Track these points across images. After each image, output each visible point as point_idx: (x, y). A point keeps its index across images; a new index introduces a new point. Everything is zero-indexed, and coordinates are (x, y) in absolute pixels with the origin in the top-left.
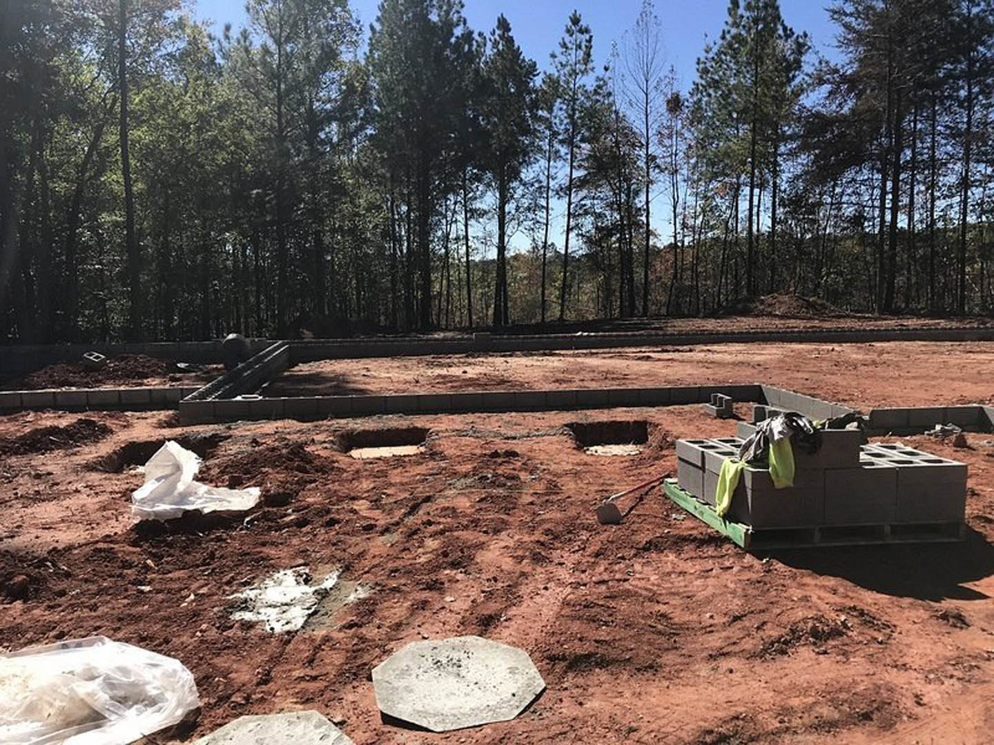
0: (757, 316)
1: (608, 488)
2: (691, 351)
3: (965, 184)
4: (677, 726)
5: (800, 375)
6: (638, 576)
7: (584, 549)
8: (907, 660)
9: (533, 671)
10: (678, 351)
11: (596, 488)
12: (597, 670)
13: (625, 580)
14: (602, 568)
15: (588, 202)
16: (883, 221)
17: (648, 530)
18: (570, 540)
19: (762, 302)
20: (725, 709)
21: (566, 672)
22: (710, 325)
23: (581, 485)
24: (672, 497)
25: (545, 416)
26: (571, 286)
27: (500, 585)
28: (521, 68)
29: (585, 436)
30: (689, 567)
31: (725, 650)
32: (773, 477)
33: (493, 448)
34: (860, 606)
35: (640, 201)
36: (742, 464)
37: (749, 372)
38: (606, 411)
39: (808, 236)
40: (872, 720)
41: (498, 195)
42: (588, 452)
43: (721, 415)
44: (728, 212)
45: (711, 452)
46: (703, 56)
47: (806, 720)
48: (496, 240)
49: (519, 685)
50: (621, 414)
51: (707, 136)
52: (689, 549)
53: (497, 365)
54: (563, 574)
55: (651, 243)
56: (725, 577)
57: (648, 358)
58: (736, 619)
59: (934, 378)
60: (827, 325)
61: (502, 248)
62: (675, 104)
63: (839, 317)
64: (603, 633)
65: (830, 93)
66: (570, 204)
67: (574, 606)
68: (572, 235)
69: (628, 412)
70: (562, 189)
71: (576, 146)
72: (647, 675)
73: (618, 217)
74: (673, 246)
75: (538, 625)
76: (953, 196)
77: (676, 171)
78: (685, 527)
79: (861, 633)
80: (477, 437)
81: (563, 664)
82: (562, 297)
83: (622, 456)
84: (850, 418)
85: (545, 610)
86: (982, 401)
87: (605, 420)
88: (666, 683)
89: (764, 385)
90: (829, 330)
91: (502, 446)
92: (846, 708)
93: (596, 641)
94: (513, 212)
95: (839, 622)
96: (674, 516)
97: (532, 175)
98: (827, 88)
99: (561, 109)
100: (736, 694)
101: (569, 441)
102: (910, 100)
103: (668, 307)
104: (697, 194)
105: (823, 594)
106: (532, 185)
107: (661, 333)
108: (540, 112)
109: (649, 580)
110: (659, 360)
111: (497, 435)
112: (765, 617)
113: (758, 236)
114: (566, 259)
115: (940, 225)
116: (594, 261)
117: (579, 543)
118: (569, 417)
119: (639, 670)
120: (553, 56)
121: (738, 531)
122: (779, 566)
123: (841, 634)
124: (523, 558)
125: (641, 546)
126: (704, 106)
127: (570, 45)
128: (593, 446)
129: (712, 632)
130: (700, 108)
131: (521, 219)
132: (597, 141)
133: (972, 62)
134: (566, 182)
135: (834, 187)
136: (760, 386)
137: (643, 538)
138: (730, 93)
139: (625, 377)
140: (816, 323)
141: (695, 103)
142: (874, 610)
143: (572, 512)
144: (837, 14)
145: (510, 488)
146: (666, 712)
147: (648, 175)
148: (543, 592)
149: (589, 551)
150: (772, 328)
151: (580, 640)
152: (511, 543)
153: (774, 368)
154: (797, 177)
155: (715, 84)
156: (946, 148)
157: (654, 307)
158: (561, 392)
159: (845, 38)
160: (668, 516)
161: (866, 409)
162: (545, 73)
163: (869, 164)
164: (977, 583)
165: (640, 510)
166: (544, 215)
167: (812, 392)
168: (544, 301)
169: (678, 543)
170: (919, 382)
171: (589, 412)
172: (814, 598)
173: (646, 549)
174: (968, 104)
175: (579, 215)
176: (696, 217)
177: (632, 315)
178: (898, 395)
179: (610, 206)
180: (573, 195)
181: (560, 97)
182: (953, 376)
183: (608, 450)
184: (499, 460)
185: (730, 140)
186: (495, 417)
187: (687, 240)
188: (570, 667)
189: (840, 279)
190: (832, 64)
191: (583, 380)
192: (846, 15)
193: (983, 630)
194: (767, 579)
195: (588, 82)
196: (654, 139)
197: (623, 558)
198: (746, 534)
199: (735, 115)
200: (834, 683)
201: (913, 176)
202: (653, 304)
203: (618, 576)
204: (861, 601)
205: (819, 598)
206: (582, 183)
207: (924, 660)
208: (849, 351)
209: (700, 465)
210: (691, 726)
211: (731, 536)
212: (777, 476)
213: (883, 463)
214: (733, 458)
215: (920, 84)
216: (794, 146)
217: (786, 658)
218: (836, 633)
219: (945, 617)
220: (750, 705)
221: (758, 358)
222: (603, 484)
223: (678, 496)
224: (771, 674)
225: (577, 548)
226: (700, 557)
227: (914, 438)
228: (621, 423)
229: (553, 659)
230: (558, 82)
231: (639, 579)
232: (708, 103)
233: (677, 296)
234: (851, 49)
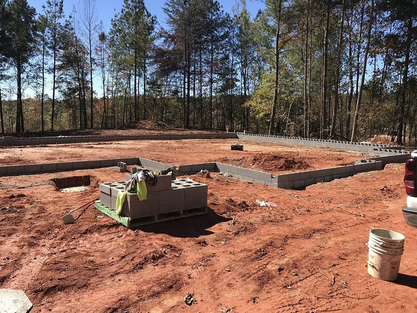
0: (139, 129)
1: (70, 207)
2: (111, 144)
3: (211, 81)
4: (95, 309)
5: (155, 153)
6: (81, 246)
7: (56, 237)
8: (186, 262)
9: (26, 299)
10: (106, 144)
11: (64, 208)
12: (59, 292)
13: (75, 249)
14: (64, 245)
15: (63, 76)
16: (184, 93)
17: (86, 224)
18: (49, 234)
19: (141, 123)
20: (116, 297)
21: (43, 297)
22: (120, 132)
23: (56, 207)
24: (98, 209)
25: (41, 176)
26: (57, 114)
27: (10, 261)
28: (28, 10)
29: (60, 184)
30: (104, 238)
31: (117, 272)
32: (139, 196)
33: (11, 193)
34: (171, 244)
35: (88, 78)
36: (126, 192)
37: (135, 152)
38: (71, 172)
39: (159, 97)
40: (173, 288)
41: (16, 69)
42: (62, 192)
43: (122, 171)
44: (126, 85)
45: (114, 188)
46: (114, 18)
47: (148, 294)
48: (16, 91)
49: (19, 308)
50: (78, 173)
51: (117, 53)
52: (104, 230)
53: (16, 152)
54: (45, 250)
55: (94, 96)
56: (119, 240)
57: (92, 147)
58: (123, 257)
59: (201, 153)
60: (166, 133)
61: (19, 95)
62: (102, 37)
63: (170, 130)
64: (63, 275)
65: (165, 41)
66: (54, 77)
67: (49, 264)
68: (56, 91)
69: (81, 172)
70: (50, 69)
71: (57, 50)
72: (83, 290)
73: (78, 84)
74: (104, 98)
75: (30, 277)
76: (207, 86)
77: (104, 66)
78: (103, 221)
79: (170, 255)
80: (3, 189)
81: (42, 293)
82: (52, 119)
83: (78, 192)
84: (169, 170)
85: (34, 269)
86: (216, 161)
87: (71, 176)
88: (91, 291)
89: (140, 158)
90: (166, 135)
91: (16, 192)
92: (163, 286)
93: (59, 279)
94: (25, 78)
95: (163, 252)
96: (99, 217)
97: (35, 62)
98: (163, 39)
99: (49, 32)
100: (121, 290)
101: (53, 187)
102: (193, 48)
103: (102, 125)
104: (113, 77)
105: (157, 241)
106: (35, 66)
107: (98, 136)
108: (38, 32)
109: (86, 247)
110: (97, 148)
111: (14, 186)
112: (134, 255)
113: (138, 96)
114: (53, 102)
115: (204, 96)
116: (68, 103)
117: (54, 235)
118: (53, 176)
119: (79, 288)
120: (44, 7)
121: (125, 220)
122: (141, 232)
123: (163, 256)
124: (24, 246)
125: (83, 232)
126: (115, 39)
127: (52, 3)
128: (65, 188)
129: (113, 265)
130: (113, 40)
131: (30, 82)
132: (67, 49)
133: (213, 36)
134: (52, 67)
135: (167, 78)
136: (138, 158)
137: (84, 229)
138: (126, 35)
139: (81, 156)
140: (162, 132)
141: (111, 38)
142: (175, 244)
143: (51, 220)
144: (166, 11)
145: (19, 212)
146: (90, 304)
147: (91, 66)
148: (33, 260)
149: (58, 238)
150: (145, 134)
151: (51, 280)
152: (18, 239)
153: (145, 150)
154: (153, 73)
155: (120, 31)
156: (205, 68)
157: (96, 125)
158: (50, 164)
159: (169, 21)
160: (96, 217)
161: (178, 165)
162: (40, 14)
163: (179, 71)
164: (211, 228)
165: (84, 216)
166: (42, 81)
167: (159, 159)
168: (43, 121)
169: (99, 228)
170: (196, 154)
171: (62, 173)
172: (154, 244)
173: (85, 233)
174: (212, 52)
175: (59, 82)
176: (113, 87)
177: (86, 128)
178: (189, 159)
179: (74, 79)
180: (56, 73)
181: (48, 27)
182: (207, 152)
183: (72, 190)
184: (14, 199)
185: (126, 55)
186: (14, 178)
187: (110, 96)
188: (45, 294)
189: (170, 114)
190: (165, 30)
191: (61, 158)
192: (170, 11)
193: (212, 246)
194: (136, 239)
195: (62, 21)
196: (93, 52)
197: (74, 239)
198: (128, 221)
199: (128, 45)
200: (160, 276)
201: (195, 76)
202: (96, 123)
203: (71, 247)
204: (171, 242)
205: (156, 243)
206: (61, 68)
207: (192, 261)
208: (173, 143)
209: (109, 194)
210: (101, 308)
211: (122, 222)
212: (140, 195)
213: (180, 187)
214: (122, 190)
215: (196, 43)
216: (152, 60)
217: (142, 270)
218: (161, 256)
219: (199, 243)
220: (127, 293)
221: (138, 146)
222: (67, 206)
223: (100, 208)
224: (136, 278)
225: (52, 237)
226: (109, 233)
227: (194, 175)
228: (78, 177)
229: (37, 292)
230: (47, 19)
231: (81, 247)
232: (117, 39)
233: (106, 120)
234: (172, 25)
